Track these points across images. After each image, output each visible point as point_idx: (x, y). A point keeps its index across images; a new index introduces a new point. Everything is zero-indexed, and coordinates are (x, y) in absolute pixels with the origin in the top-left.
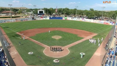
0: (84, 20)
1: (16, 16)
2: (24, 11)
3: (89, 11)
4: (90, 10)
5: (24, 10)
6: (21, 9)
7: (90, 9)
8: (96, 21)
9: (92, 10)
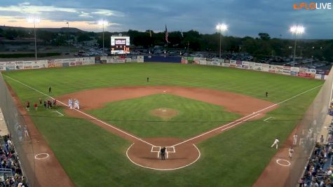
0: (243, 66)
1: (48, 51)
2: (73, 38)
3: (257, 39)
4: (259, 37)
5: (71, 36)
6: (62, 33)
7: (260, 34)
8: (276, 70)
9: (264, 37)
